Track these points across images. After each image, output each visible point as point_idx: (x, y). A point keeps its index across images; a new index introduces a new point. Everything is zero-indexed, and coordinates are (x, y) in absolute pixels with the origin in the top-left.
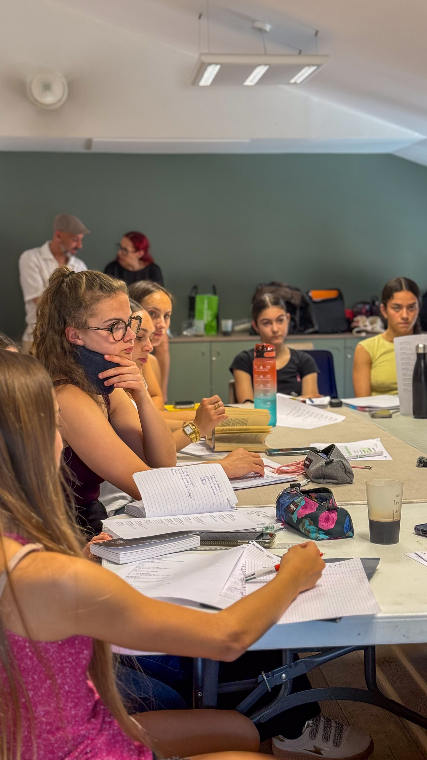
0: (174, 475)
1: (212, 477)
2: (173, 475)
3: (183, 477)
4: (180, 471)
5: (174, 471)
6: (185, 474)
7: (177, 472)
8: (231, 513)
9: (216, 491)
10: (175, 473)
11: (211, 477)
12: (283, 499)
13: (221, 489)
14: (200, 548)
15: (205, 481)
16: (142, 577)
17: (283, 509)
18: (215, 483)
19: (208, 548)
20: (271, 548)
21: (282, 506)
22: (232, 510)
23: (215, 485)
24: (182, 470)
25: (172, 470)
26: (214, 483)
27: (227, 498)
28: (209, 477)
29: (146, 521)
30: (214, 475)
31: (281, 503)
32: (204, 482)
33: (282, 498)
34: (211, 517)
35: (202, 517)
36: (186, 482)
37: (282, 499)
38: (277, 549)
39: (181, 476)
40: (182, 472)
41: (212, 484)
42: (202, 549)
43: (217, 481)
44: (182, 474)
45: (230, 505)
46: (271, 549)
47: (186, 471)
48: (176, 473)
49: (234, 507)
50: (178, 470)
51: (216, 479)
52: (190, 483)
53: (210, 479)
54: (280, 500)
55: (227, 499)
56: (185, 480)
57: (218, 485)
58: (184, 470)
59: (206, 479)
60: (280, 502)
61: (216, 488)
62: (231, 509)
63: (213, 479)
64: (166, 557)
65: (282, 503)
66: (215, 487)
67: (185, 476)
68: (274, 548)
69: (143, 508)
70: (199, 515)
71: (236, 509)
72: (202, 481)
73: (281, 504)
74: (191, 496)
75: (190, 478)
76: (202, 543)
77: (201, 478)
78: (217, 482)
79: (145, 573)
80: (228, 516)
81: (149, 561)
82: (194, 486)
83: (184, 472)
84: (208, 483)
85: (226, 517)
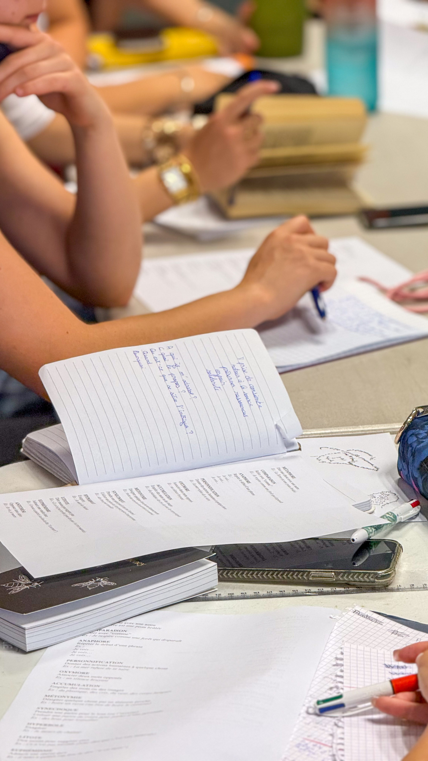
0: (141, 366)
1: (238, 367)
2: (140, 368)
3: (166, 372)
4: (156, 354)
5: (140, 355)
6: (170, 361)
7: (150, 356)
8: (286, 463)
9: (248, 405)
10: (143, 362)
11: (233, 367)
12: (416, 435)
13: (259, 401)
14: (218, 593)
15: (221, 379)
16: (85, 697)
17: (417, 464)
18: (245, 383)
19: (237, 588)
20: (390, 587)
21: (413, 455)
22: (288, 452)
23: (244, 390)
24: (162, 351)
25: (137, 354)
26: (242, 384)
27: (275, 423)
28: (230, 369)
29: (78, 498)
30: (240, 361)
31: (411, 445)
32: (217, 382)
33: (414, 431)
34: (238, 478)
35: (216, 481)
36: (173, 385)
37: (413, 434)
38: (404, 590)
39: (160, 369)
40: (160, 358)
41: (238, 389)
42: (224, 594)
43: (248, 379)
44: (163, 364)
45: (283, 438)
46: (392, 590)
47: (172, 355)
48: (148, 361)
49: (293, 444)
50: (152, 352)
51: (246, 374)
52: (182, 387)
53: (233, 375)
54: (408, 436)
55: (277, 427)
56: (170, 379)
57: (252, 388)
58: (167, 352)
59: (223, 374)
60: (409, 443)
61: (247, 398)
62: (286, 450)
63: (240, 372)
64: (139, 626)
65: (415, 445)
66: (246, 395)
67: (168, 367)
68: (398, 590)
69: (69, 454)
70: (207, 473)
71: (298, 447)
72: (212, 380)
73: (410, 448)
74: (187, 425)
75: (182, 374)
76: (221, 576)
77: (209, 373)
78: (250, 382)
79: (89, 683)
80: (279, 476)
81: (97, 639)
82: (193, 396)
83: (167, 358)
84: (228, 383)
85: (274, 480)
